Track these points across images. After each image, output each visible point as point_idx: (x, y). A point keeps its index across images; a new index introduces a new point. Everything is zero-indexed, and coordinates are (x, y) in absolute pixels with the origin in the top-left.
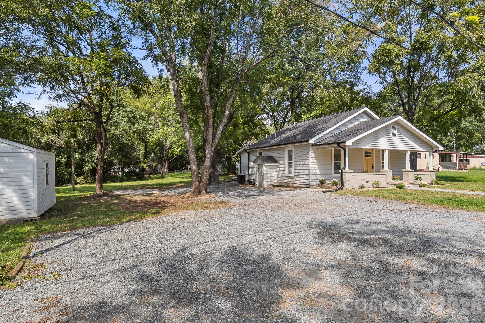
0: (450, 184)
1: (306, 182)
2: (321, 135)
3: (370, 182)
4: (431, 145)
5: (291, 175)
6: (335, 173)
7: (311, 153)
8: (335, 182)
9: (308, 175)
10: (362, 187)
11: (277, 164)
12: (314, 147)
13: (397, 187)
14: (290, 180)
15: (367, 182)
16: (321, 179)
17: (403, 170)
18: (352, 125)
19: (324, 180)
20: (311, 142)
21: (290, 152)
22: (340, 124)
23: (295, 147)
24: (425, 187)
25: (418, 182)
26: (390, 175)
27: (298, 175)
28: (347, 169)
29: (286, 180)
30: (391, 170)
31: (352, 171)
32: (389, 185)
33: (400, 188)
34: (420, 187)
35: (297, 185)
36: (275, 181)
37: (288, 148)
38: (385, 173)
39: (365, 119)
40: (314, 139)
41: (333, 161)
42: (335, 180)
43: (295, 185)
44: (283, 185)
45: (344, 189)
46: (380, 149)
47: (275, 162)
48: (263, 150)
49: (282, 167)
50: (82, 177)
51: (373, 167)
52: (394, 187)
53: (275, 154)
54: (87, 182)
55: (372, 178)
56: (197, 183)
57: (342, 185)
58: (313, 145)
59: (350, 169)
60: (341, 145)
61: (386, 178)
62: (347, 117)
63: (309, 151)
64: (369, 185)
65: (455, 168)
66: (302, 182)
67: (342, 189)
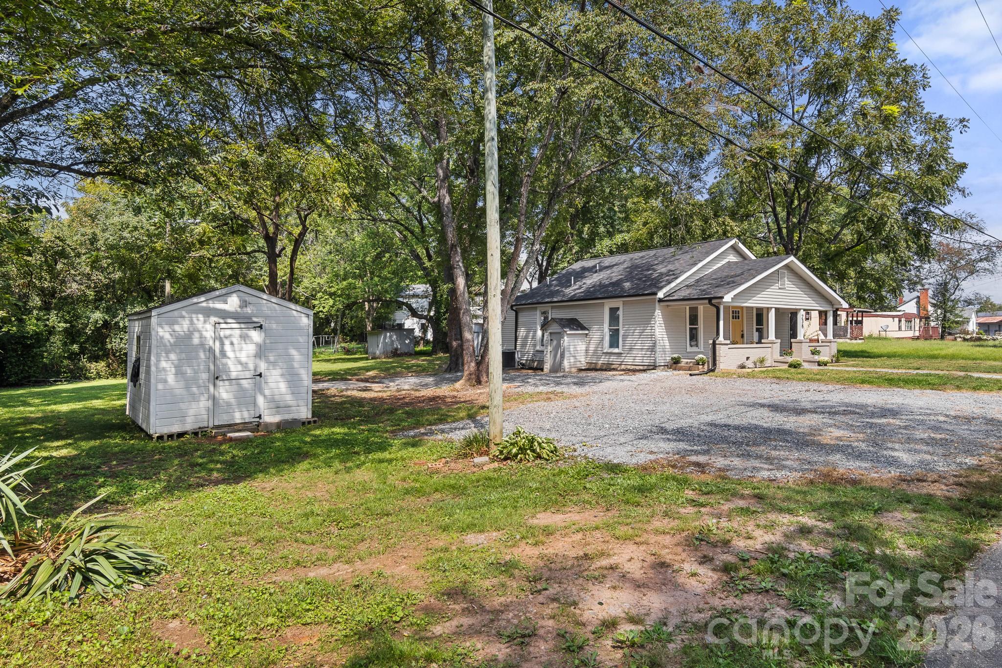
0: (858, 361)
1: (647, 362)
2: (673, 285)
3: (752, 360)
4: (830, 298)
5: (616, 350)
6: (691, 346)
7: (658, 313)
8: (701, 359)
9: (653, 349)
10: (743, 367)
11: (587, 332)
12: (662, 304)
13: (790, 366)
14: (613, 358)
15: (748, 358)
16: (675, 356)
17: (792, 340)
18: (715, 268)
19: (679, 358)
20: (661, 295)
21: (614, 311)
22: (700, 265)
23: (624, 303)
24: (826, 365)
25: (816, 358)
26: (777, 347)
27: (631, 350)
28: (721, 338)
29: (603, 360)
30: (779, 341)
31: (728, 342)
32: (776, 364)
33: (795, 367)
34: (819, 365)
35: (629, 367)
36: (583, 362)
37: (609, 304)
38: (770, 345)
39: (732, 258)
40: (664, 290)
41: (688, 326)
42: (701, 356)
43: (623, 367)
44: (599, 367)
45: (717, 371)
46: (752, 308)
47: (583, 328)
48: (553, 307)
49: (595, 336)
50: (103, 364)
51: (742, 336)
52: (785, 367)
53: (580, 315)
54: (113, 375)
55: (754, 352)
56: (473, 364)
57: (714, 364)
58: (660, 300)
59: (725, 338)
60: (714, 301)
61: (772, 353)
62: (708, 254)
63: (655, 310)
64: (749, 364)
65: (845, 336)
66: (638, 361)
67: (713, 371)
